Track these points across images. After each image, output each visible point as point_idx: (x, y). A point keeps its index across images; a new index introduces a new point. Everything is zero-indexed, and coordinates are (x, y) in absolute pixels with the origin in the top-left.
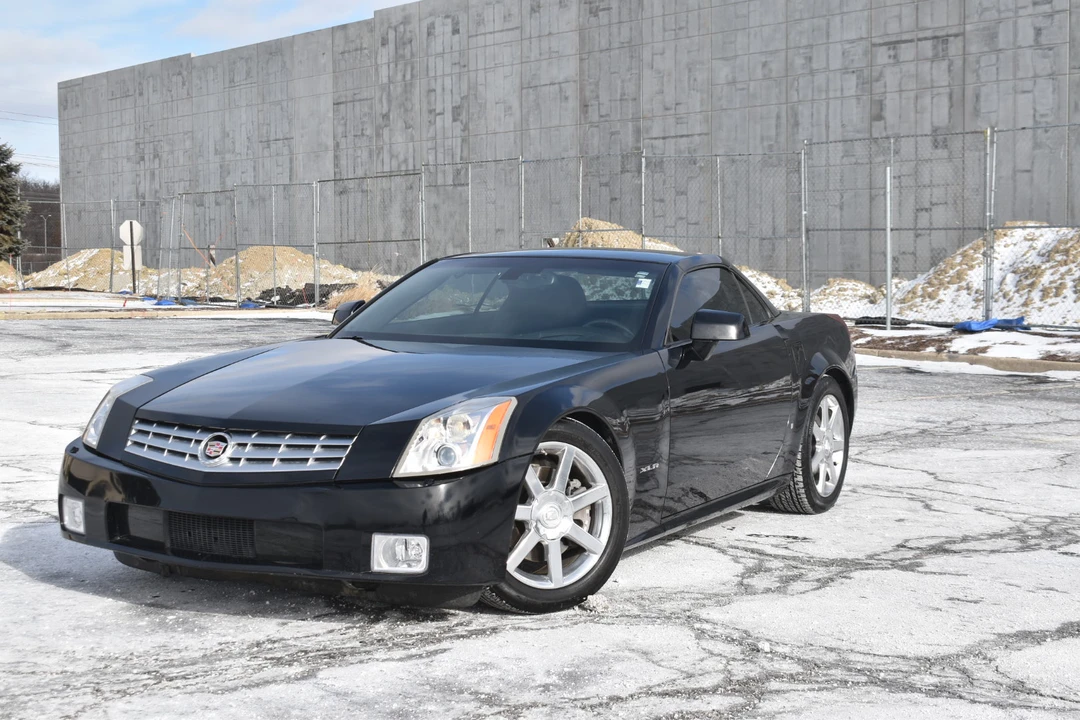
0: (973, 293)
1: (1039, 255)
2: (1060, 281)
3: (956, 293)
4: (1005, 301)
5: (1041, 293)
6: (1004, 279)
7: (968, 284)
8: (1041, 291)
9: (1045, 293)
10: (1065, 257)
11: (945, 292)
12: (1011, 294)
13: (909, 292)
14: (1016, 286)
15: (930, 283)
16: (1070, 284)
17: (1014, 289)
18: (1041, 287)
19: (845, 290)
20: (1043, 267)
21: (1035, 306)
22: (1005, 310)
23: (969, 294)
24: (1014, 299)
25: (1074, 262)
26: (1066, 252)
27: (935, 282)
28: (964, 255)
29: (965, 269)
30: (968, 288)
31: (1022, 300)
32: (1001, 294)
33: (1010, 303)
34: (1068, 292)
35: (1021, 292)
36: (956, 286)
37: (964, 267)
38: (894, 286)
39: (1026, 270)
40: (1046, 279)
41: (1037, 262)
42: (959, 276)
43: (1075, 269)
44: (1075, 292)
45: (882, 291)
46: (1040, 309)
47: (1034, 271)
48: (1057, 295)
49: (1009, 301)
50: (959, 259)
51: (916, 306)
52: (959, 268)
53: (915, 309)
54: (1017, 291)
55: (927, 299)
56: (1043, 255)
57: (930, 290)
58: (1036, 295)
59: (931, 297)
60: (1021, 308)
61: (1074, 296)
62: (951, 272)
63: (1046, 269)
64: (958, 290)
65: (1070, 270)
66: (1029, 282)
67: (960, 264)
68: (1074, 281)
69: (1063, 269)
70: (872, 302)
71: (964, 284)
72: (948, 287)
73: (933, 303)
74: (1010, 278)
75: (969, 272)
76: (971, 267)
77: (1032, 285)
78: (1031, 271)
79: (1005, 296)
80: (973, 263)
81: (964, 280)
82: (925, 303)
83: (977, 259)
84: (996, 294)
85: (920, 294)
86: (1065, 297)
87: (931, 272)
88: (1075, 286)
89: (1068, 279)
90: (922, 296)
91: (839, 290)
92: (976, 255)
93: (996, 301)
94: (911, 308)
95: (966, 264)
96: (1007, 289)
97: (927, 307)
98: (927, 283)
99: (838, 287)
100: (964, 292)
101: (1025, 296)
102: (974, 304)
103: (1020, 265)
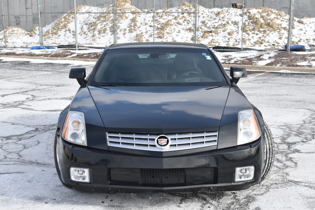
0: (71, 32)
1: (94, 18)
2: (104, 28)
3: (65, 33)
4: (85, 35)
5: (98, 32)
6: (83, 27)
7: (69, 29)
8: (98, 31)
9: (100, 32)
10: (104, 19)
11: (60, 32)
12: (87, 32)
13: (46, 32)
14: (88, 30)
15: (54, 28)
16: (108, 29)
17: (88, 31)
18: (98, 30)
19: (14, 31)
20: (97, 23)
21: (97, 37)
22: (86, 38)
23: (70, 33)
24: (88, 35)
25: (108, 21)
26: (105, 17)
27: (56, 28)
28: (65, 18)
29: (66, 24)
30: (69, 30)
31: (91, 35)
32: (83, 32)
33: (87, 36)
34: (108, 31)
35: (91, 32)
36: (64, 30)
37: (66, 22)
38: (38, 30)
39: (91, 23)
40: (99, 27)
41: (94, 20)
42: (65, 26)
43: (109, 23)
44: (111, 32)
45: (34, 32)
46: (99, 38)
47: (94, 24)
48: (104, 33)
49: (86, 35)
50: (63, 20)
51: (51, 38)
52: (64, 23)
53: (50, 39)
54: (89, 31)
55: (54, 35)
56: (96, 18)
57: (55, 31)
58: (96, 33)
59: (56, 34)
60: (92, 38)
61: (111, 33)
62: (62, 25)
63: (98, 23)
64: (66, 31)
65: (107, 24)
66: (93, 28)
67: (64, 21)
68: (109, 27)
69: (105, 23)
70: (31, 36)
71: (67, 29)
72: (62, 30)
73: (57, 36)
74: (85, 28)
75: (68, 24)
76: (69, 23)
77: (94, 29)
78: (93, 24)
79: (84, 33)
80: (69, 21)
81: (67, 27)
82: (54, 36)
83: (70, 19)
84: (81, 33)
85: (51, 32)
86: (107, 33)
87: (53, 24)
88: (110, 30)
89: (107, 27)
90: (52, 34)
91: (12, 31)
92: (70, 18)
93: (81, 35)
94: (48, 38)
95: (67, 22)
96: (85, 30)
97: (55, 38)
98: (52, 29)
99: (11, 30)
100: (68, 32)
101: (92, 33)
102: (73, 36)
103: (88, 22)
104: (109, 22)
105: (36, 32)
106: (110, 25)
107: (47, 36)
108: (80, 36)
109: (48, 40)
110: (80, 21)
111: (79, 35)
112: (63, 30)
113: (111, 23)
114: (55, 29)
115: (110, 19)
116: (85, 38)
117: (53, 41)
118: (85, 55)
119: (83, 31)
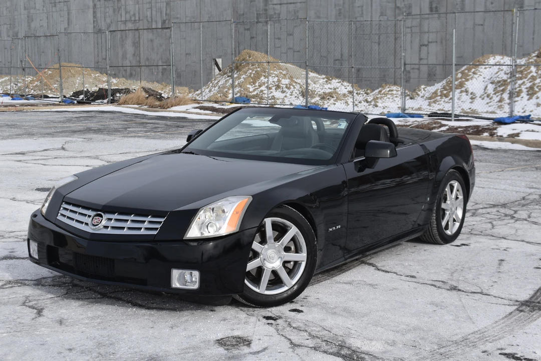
0: (469, 94)
1: (505, 74)
2: (519, 89)
3: (460, 94)
4: (488, 99)
5: (508, 95)
6: (486, 87)
7: (465, 90)
9: (511, 95)
10: (520, 75)
12: (491, 95)
13: (433, 93)
14: (494, 91)
15: (444, 88)
16: (525, 90)
17: (493, 93)
18: (509, 92)
20: (508, 80)
21: (506, 102)
22: (490, 104)
23: (467, 95)
24: (494, 99)
26: (521, 72)
27: (448, 88)
28: (462, 73)
29: (464, 81)
30: (467, 91)
31: (498, 99)
32: (485, 95)
33: (492, 100)
34: (524, 94)
35: (497, 94)
38: (422, 90)
39: (499, 82)
41: (505, 78)
42: (461, 85)
43: (526, 82)
44: (528, 95)
45: (417, 93)
47: (504, 83)
49: (490, 99)
50: (460, 75)
51: (438, 101)
52: (460, 80)
53: (438, 103)
54: (495, 94)
55: (444, 98)
56: (508, 74)
57: (445, 92)
58: (506, 96)
59: (446, 96)
60: (498, 103)
62: (456, 83)
63: (510, 81)
64: (461, 92)
65: (524, 82)
66: (501, 88)
67: (461, 78)
68: (527, 88)
69: (520, 82)
70: (411, 98)
71: (463, 89)
72: (455, 91)
73: (447, 100)
74: (491, 88)
75: (466, 83)
76: (467, 80)
77: (503, 91)
78: (502, 82)
79: (488, 96)
80: (468, 78)
81: (464, 87)
82: (443, 100)
83: (470, 75)
84: (483, 95)
85: (439, 94)
86: (522, 97)
87: (444, 82)
88: (528, 92)
89: (523, 88)
90: (440, 96)
91: (389, 91)
92: (470, 73)
93: (483, 99)
94: (435, 102)
95: (464, 78)
96: (489, 92)
97: (444, 102)
98: (443, 88)
99: (388, 89)
100: (464, 94)
101: (499, 97)
102: (470, 100)
103: (495, 79)
104: (527, 79)
105: (419, 93)
106: (528, 85)
107: (433, 98)
108: (482, 101)
109: (434, 105)
110: (484, 78)
111: (480, 99)
112: (458, 91)
113: (530, 82)
114: (446, 90)
115: (529, 76)
116: (488, 103)
117: (441, 107)
118: (459, 129)
119: (486, 93)
